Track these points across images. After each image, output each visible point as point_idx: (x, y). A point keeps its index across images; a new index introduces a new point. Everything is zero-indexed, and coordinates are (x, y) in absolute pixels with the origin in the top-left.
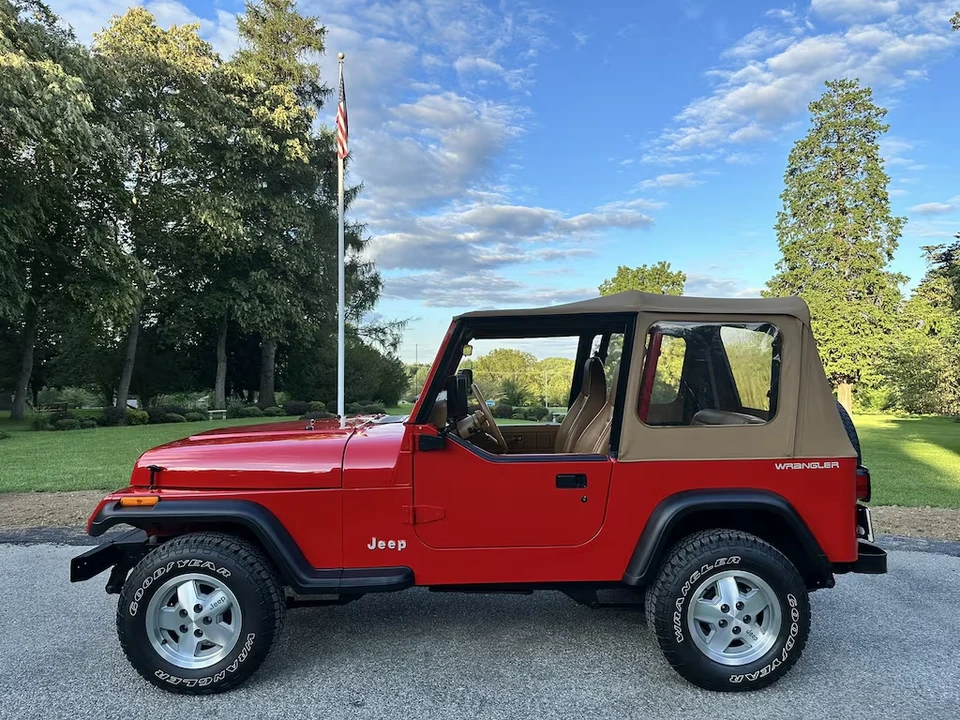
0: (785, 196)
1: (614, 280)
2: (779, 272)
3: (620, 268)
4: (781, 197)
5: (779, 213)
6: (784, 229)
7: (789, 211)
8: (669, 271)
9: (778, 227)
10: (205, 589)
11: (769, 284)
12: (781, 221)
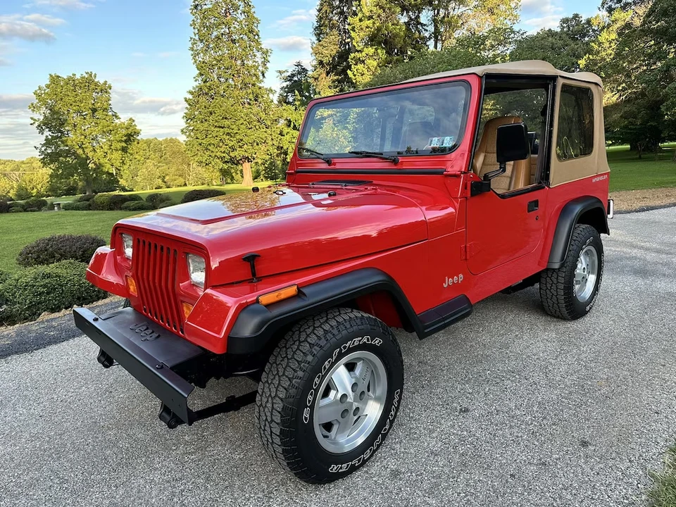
0: (193, 24)
1: (48, 86)
2: (197, 83)
3: (51, 76)
4: (191, 25)
5: (191, 38)
6: (196, 51)
7: (197, 38)
8: (96, 80)
9: (192, 49)
10: (351, 367)
11: (191, 93)
12: (193, 44)
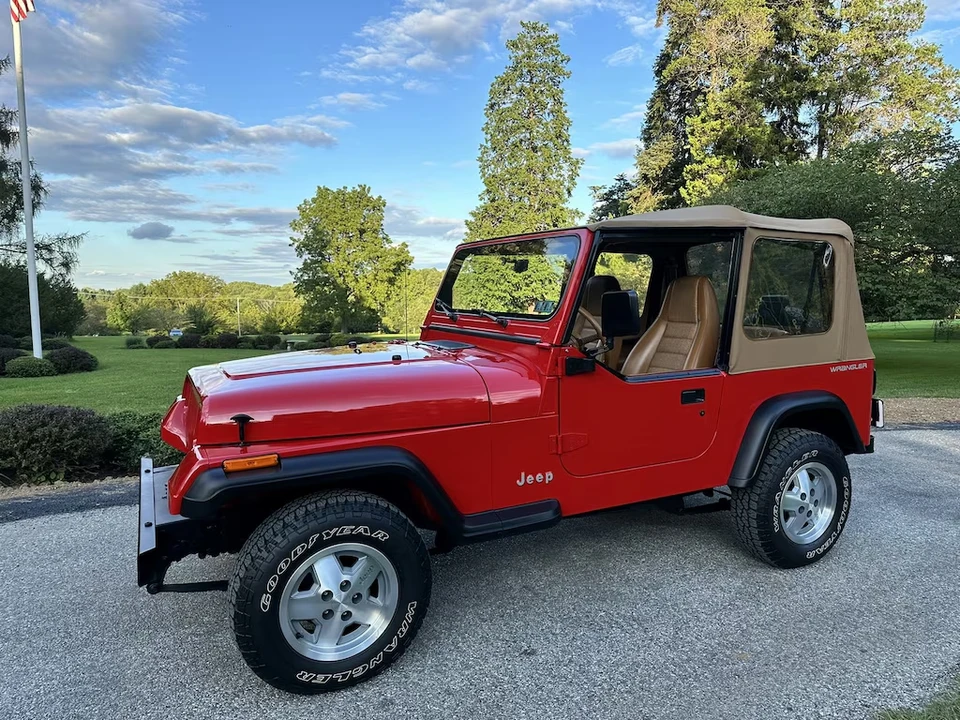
0: (486, 129)
1: (314, 200)
2: (482, 203)
3: (319, 188)
4: (483, 130)
5: (481, 146)
6: (486, 161)
7: (489, 145)
8: (369, 195)
9: (481, 160)
10: (347, 561)
11: (473, 214)
12: (483, 153)
